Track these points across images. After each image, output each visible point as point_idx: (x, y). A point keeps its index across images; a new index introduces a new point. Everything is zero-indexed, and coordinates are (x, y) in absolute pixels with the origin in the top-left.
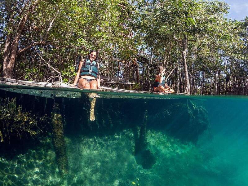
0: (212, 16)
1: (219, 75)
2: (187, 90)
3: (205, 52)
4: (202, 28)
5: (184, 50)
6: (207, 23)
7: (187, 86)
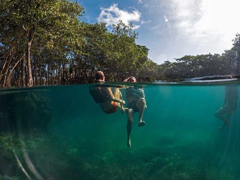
0: (64, 15)
1: (63, 67)
2: (30, 82)
3: (50, 45)
4: (50, 22)
5: (29, 42)
6: (56, 19)
7: (29, 78)
